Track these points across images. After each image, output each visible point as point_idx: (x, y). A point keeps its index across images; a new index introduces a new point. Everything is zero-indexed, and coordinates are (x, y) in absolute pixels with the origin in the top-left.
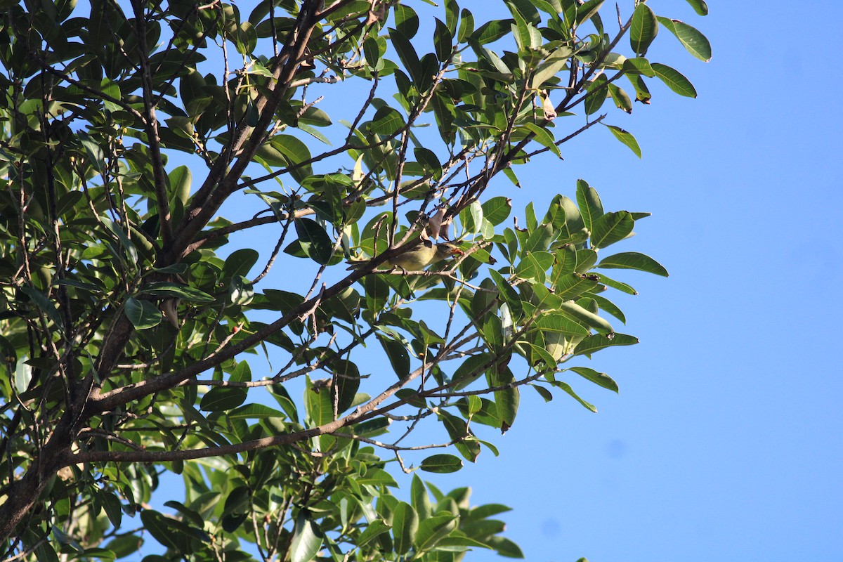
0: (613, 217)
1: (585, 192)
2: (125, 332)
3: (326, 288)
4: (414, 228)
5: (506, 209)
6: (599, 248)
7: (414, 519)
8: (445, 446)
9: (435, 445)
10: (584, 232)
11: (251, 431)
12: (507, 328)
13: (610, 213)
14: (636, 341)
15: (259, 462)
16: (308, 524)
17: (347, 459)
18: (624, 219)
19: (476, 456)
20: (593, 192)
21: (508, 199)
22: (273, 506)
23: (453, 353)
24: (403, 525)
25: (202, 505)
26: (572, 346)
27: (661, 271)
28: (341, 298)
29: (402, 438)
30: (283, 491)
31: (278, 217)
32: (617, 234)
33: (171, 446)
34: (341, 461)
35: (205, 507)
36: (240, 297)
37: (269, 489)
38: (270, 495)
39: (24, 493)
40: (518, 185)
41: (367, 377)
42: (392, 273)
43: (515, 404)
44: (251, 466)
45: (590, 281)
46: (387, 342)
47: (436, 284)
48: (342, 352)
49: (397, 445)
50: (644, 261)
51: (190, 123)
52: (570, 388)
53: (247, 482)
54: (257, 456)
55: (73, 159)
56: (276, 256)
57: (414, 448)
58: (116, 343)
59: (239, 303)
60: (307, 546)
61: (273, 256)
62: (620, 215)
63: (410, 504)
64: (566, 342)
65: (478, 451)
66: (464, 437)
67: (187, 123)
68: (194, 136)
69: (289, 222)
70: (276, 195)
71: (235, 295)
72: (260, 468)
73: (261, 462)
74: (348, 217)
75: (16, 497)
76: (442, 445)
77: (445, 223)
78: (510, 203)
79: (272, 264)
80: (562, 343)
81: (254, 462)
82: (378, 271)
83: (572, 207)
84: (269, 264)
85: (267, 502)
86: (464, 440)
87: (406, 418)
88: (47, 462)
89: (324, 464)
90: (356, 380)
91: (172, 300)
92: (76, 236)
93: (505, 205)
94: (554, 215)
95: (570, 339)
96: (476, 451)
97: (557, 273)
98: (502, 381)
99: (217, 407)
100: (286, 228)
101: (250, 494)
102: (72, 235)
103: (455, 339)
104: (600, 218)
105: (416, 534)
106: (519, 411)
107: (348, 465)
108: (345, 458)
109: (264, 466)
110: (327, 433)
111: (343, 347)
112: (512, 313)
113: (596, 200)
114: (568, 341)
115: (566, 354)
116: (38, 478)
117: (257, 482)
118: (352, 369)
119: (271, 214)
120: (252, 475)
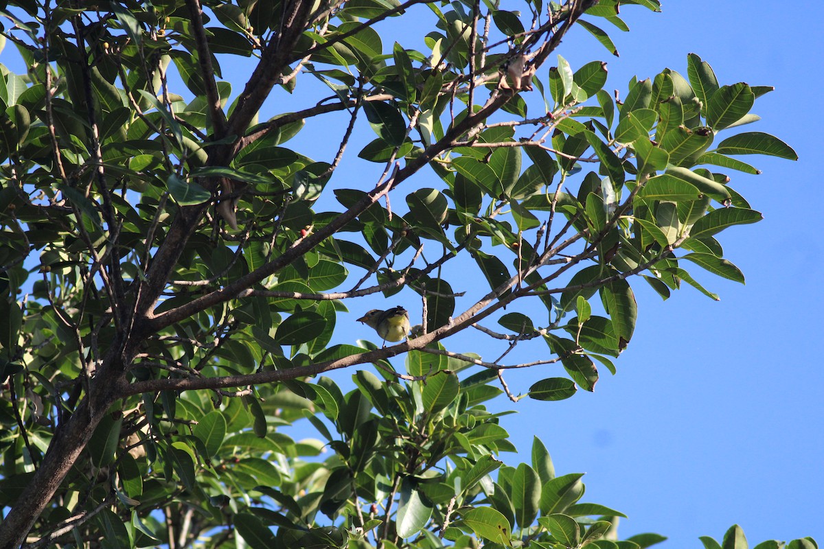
0: (730, 90)
1: (697, 67)
2: (177, 239)
3: (400, 169)
4: (496, 95)
5: (602, 74)
6: (716, 129)
7: (536, 484)
8: (552, 362)
9: (541, 361)
10: (695, 102)
11: (347, 401)
12: (610, 204)
13: (725, 87)
14: (758, 216)
15: (358, 439)
16: (415, 493)
17: (455, 416)
18: (742, 93)
19: (593, 383)
20: (706, 67)
21: (603, 63)
22: (380, 495)
23: (556, 257)
24: (524, 491)
25: (304, 508)
26: (688, 229)
27: (789, 153)
28: (425, 202)
29: (504, 355)
30: (391, 480)
31: (346, 104)
32: (737, 112)
33: (251, 405)
34: (448, 419)
35: (306, 510)
36: (307, 192)
37: (375, 477)
38: (376, 483)
39: (74, 432)
40: (616, 53)
41: (461, 295)
42: (473, 145)
43: (633, 317)
44: (351, 444)
45: (698, 137)
46: (483, 259)
47: (535, 191)
48: (430, 267)
49: (498, 364)
50: (769, 142)
51: (242, 14)
52: (687, 274)
53: (347, 464)
54: (356, 430)
55: (107, 45)
56: (345, 147)
57: (518, 366)
58: (168, 253)
59: (306, 198)
60: (415, 516)
61: (341, 147)
62: (738, 88)
63: (531, 466)
64: (680, 224)
65: (596, 377)
66: (574, 350)
67: (240, 14)
68: (249, 30)
69: (357, 107)
70: (339, 75)
71: (301, 190)
72: (360, 444)
73: (360, 437)
74: (423, 94)
75: (66, 436)
76: (550, 360)
77: (527, 74)
78: (605, 68)
79: (340, 156)
80: (676, 226)
81: (353, 440)
82: (458, 143)
83: (682, 84)
84: (337, 156)
85: (373, 491)
86: (574, 354)
87: (508, 337)
88: (98, 394)
89: (430, 427)
90: (450, 298)
91: (230, 201)
92: (122, 152)
93: (601, 71)
94: (660, 87)
95: (685, 220)
96: (594, 379)
97: (662, 132)
98: (616, 292)
99: (294, 340)
100: (354, 115)
101: (352, 476)
102: (118, 152)
103: (557, 238)
104: (715, 93)
105: (539, 501)
106: (638, 323)
107: (456, 424)
108: (452, 416)
109: (364, 441)
110: (416, 348)
111: (432, 261)
112: (614, 183)
113: (711, 75)
114: (682, 222)
115: (681, 238)
116: (89, 412)
117: (358, 461)
118: (445, 286)
119: (337, 101)
120: (352, 455)
